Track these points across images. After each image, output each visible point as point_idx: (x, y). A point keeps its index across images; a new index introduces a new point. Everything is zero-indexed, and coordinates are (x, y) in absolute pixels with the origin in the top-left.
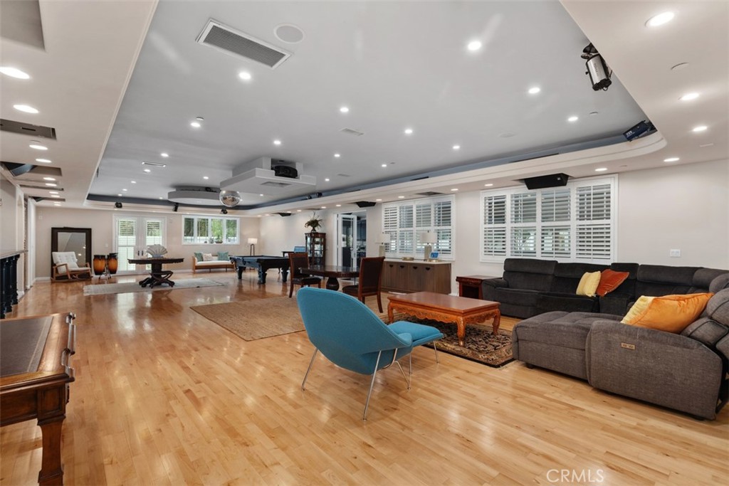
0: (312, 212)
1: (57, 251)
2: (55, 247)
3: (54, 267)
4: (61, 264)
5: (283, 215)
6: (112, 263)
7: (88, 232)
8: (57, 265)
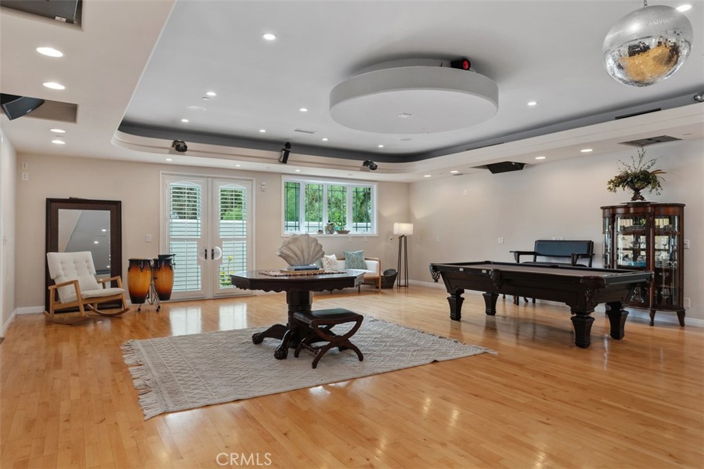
0: (636, 150)
1: (56, 250)
2: (52, 244)
3: (50, 288)
4: (65, 280)
5: (496, 168)
6: (163, 276)
7: (115, 207)
8: (57, 282)
